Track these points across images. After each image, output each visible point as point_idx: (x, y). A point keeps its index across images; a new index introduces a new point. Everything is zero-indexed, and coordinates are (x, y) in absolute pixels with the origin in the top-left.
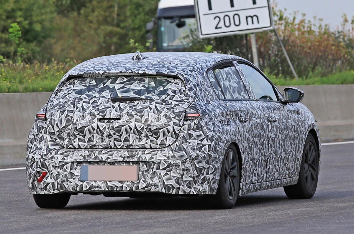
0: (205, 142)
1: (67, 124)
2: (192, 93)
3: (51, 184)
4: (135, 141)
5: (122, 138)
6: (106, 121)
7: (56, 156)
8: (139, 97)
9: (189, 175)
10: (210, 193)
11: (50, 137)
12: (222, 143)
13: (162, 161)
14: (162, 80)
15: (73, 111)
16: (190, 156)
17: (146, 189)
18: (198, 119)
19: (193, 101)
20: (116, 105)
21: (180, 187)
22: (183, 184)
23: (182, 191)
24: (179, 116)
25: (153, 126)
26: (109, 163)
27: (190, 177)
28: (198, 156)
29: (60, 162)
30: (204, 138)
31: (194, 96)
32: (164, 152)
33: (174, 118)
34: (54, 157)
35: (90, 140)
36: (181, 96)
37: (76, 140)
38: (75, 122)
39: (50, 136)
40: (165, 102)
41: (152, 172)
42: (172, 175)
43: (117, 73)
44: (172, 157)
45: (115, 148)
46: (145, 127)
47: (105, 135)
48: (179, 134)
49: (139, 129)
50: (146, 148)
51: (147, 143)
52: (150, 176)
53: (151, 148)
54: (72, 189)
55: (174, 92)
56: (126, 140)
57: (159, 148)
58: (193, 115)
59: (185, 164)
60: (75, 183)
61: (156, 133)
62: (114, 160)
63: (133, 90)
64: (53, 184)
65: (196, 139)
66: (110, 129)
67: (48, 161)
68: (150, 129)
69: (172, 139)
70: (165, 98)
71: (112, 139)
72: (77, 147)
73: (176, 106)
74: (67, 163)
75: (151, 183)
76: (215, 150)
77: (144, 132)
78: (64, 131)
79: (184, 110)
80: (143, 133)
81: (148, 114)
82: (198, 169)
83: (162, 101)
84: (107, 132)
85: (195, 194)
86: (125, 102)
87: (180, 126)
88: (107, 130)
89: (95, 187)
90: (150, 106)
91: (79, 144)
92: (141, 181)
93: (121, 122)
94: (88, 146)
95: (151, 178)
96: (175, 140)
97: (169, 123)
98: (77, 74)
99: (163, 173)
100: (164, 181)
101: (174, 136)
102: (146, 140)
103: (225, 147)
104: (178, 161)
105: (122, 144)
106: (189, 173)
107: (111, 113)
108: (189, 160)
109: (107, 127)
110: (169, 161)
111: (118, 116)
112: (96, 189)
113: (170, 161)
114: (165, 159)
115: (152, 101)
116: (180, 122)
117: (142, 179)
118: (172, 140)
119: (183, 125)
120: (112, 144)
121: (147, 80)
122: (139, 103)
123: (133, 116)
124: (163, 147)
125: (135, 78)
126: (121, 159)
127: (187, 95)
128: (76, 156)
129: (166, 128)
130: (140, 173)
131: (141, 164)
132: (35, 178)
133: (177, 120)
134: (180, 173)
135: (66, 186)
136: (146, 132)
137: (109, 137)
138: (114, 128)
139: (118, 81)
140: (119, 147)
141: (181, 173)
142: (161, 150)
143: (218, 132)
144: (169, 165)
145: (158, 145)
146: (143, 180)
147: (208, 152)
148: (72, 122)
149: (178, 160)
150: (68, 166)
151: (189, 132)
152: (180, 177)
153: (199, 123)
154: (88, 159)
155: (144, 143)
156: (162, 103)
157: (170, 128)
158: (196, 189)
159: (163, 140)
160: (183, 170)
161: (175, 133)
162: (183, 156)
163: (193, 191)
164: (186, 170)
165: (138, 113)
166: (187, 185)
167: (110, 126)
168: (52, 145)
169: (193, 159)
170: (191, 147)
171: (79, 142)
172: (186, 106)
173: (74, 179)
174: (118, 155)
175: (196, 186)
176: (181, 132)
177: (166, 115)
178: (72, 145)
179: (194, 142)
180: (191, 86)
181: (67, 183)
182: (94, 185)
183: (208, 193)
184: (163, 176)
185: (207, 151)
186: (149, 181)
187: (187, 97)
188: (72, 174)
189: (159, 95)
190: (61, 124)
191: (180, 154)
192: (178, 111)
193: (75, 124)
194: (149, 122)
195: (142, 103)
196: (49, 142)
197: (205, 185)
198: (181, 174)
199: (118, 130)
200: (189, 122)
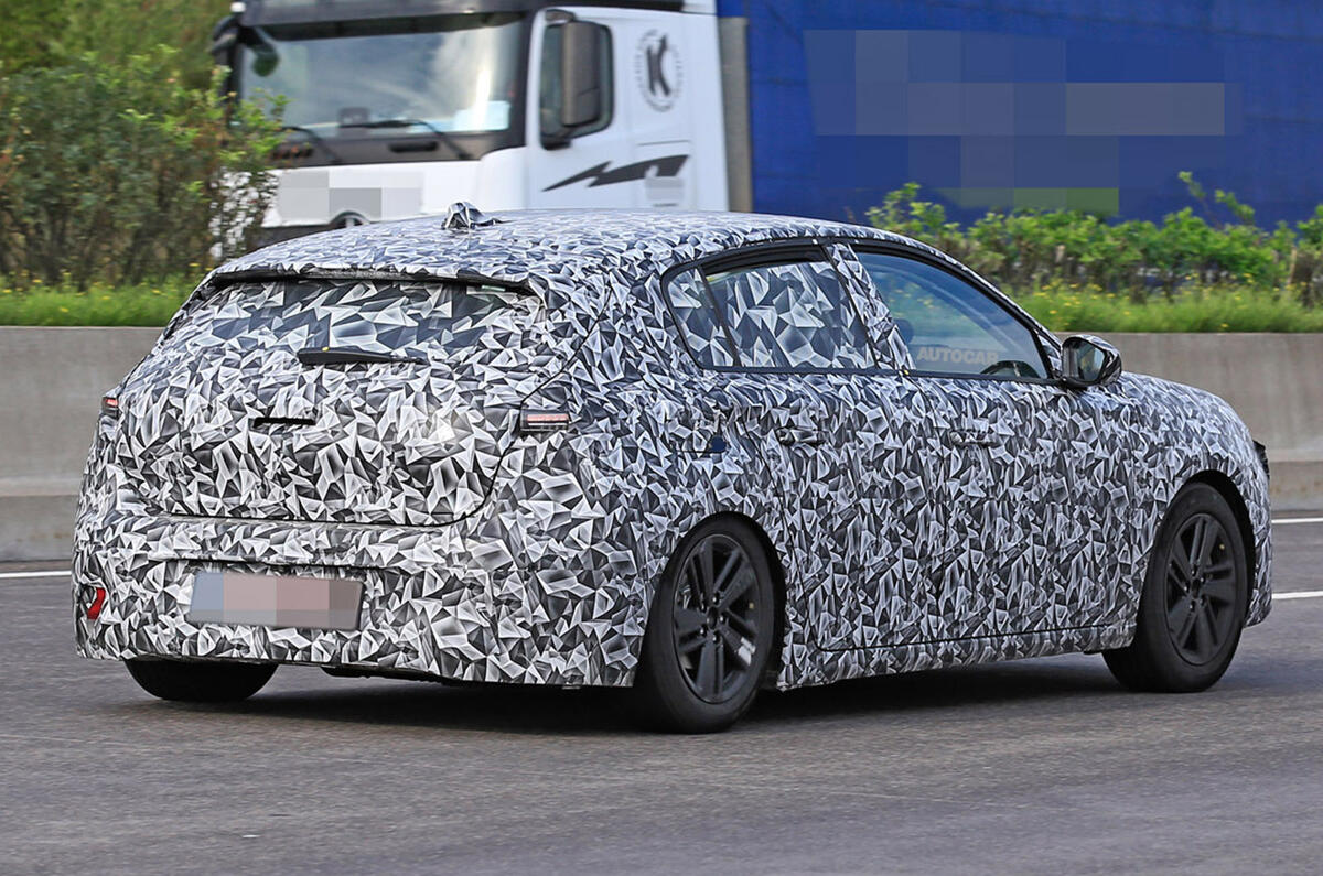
0: (583, 509)
1: (165, 434)
2: (565, 345)
3: (112, 627)
4: (359, 497)
5: (322, 488)
6: (273, 428)
7: (126, 538)
8: (388, 350)
9: (519, 621)
10: (598, 682)
11: (123, 473)
12: (663, 515)
13: (430, 570)
14: (481, 298)
15: (185, 390)
16: (522, 557)
17: (379, 660)
18: (564, 432)
19: (561, 371)
20: (310, 376)
21: (485, 659)
22: (496, 649)
23: (494, 674)
24: (496, 419)
25: (411, 449)
26: (274, 567)
27: (523, 625)
28: (551, 557)
29: (136, 557)
30: (581, 497)
31: (570, 353)
32: (436, 539)
33: (480, 425)
34: (122, 542)
35: (231, 491)
36: (525, 352)
37: (193, 486)
38: (186, 428)
39: (125, 472)
40: (461, 370)
41: (397, 605)
42: (459, 617)
43: (344, 270)
44: (461, 556)
45: (303, 518)
46: (387, 454)
47: (269, 475)
48: (493, 482)
49: (369, 458)
50: (395, 524)
51: (396, 507)
52: (391, 618)
53: (408, 523)
54: (170, 650)
55: (504, 339)
56: (334, 493)
57: (432, 525)
58: (548, 417)
59: (502, 581)
60: (177, 629)
61: (419, 472)
62: (287, 558)
63: (378, 326)
64: (118, 627)
65: (550, 500)
66: (282, 455)
67: (103, 552)
68: (402, 459)
69: (473, 497)
70: (467, 358)
71: (291, 488)
72: (196, 510)
73: (495, 386)
74: (154, 563)
75: (394, 642)
76: (624, 538)
77: (384, 468)
78: (159, 457)
79: (517, 400)
80: (383, 471)
81: (399, 411)
82: (550, 601)
83: (453, 369)
84: (274, 463)
85: (540, 685)
86: (339, 367)
87: (496, 453)
88: (273, 456)
89: (232, 647)
90: (410, 383)
91: (202, 501)
92: (365, 633)
93: (314, 434)
94: (227, 509)
95: (396, 624)
96: (482, 500)
97: (461, 443)
98: (232, 270)
99: (433, 607)
100: (433, 637)
101: (478, 486)
102: (393, 497)
103: (676, 530)
104: (477, 573)
105: (323, 507)
106: (517, 612)
107: (288, 401)
108: (516, 569)
109: (274, 448)
110: (450, 569)
111: (307, 413)
112: (235, 653)
113: (453, 571)
114: (440, 562)
115: (422, 366)
116: (497, 440)
117: (367, 628)
118: (472, 501)
119: (510, 450)
120: (292, 503)
121: (435, 295)
122: (382, 371)
123: (353, 415)
124: (443, 522)
125: (402, 288)
126: (306, 557)
127: (543, 349)
128: (181, 540)
129: (449, 458)
130: (364, 607)
131: (369, 577)
132: (82, 607)
133: (490, 432)
134: (486, 613)
135: (154, 638)
136: (391, 469)
137: (280, 481)
138: (295, 450)
139: (349, 298)
140: (314, 516)
141: (491, 611)
142: (430, 533)
143: (645, 478)
144: (452, 584)
145: (427, 513)
146: (369, 631)
147: (592, 544)
148: (179, 427)
149: (478, 567)
150: (159, 573)
151: (526, 474)
152: (488, 625)
153: (565, 444)
154: (213, 552)
155: (386, 507)
156: (451, 374)
157: (466, 460)
158: (543, 668)
159: (445, 498)
160: (497, 602)
161: (482, 477)
162: (496, 555)
163: (532, 674)
164: (508, 603)
165: (367, 406)
166: (510, 653)
167: (284, 445)
168: (128, 500)
169: (533, 567)
170: (529, 526)
171: (201, 495)
172: (528, 388)
173: (173, 616)
174: (300, 543)
175: (544, 658)
176: (500, 472)
177: (454, 414)
178: (182, 503)
179: (543, 510)
180: (566, 320)
181: (153, 628)
182: (229, 639)
183: (592, 681)
184: (433, 621)
185: (589, 541)
186: (389, 633)
187: (543, 358)
188: (169, 598)
189: (451, 347)
190: (150, 432)
191: (488, 548)
192: (497, 401)
193: (186, 434)
194: (399, 438)
195: (390, 370)
196: (119, 491)
197: (579, 657)
198: (491, 615)
199: (306, 458)
200: (530, 441)
